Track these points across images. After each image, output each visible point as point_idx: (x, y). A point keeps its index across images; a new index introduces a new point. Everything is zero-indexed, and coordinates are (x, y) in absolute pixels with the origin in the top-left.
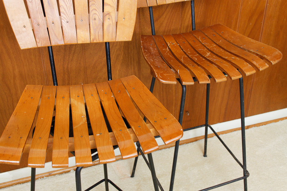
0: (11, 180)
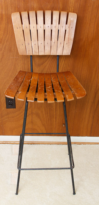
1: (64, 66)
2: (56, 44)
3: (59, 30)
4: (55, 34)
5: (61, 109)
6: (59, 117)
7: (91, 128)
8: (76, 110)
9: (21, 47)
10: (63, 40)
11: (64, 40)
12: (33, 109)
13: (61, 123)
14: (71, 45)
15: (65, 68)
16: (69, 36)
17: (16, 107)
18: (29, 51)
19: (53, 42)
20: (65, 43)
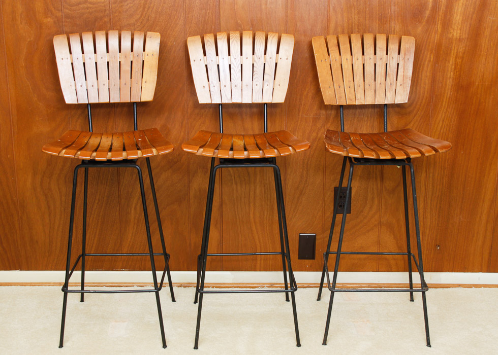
0: (231, 282)
1: (442, 131)
2: (383, 86)
3: (386, 64)
4: (380, 70)
5: (434, 215)
6: (429, 231)
7: (490, 253)
8: (461, 216)
9: (327, 91)
10: (395, 79)
11: (397, 80)
12: (382, 215)
13: (433, 243)
14: (408, 86)
15: (444, 134)
16: (404, 72)
17: (351, 212)
18: (340, 97)
19: (379, 83)
20: (399, 83)
